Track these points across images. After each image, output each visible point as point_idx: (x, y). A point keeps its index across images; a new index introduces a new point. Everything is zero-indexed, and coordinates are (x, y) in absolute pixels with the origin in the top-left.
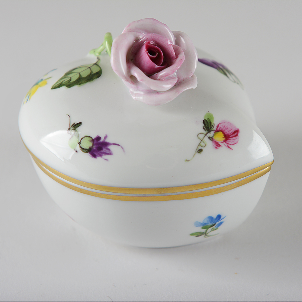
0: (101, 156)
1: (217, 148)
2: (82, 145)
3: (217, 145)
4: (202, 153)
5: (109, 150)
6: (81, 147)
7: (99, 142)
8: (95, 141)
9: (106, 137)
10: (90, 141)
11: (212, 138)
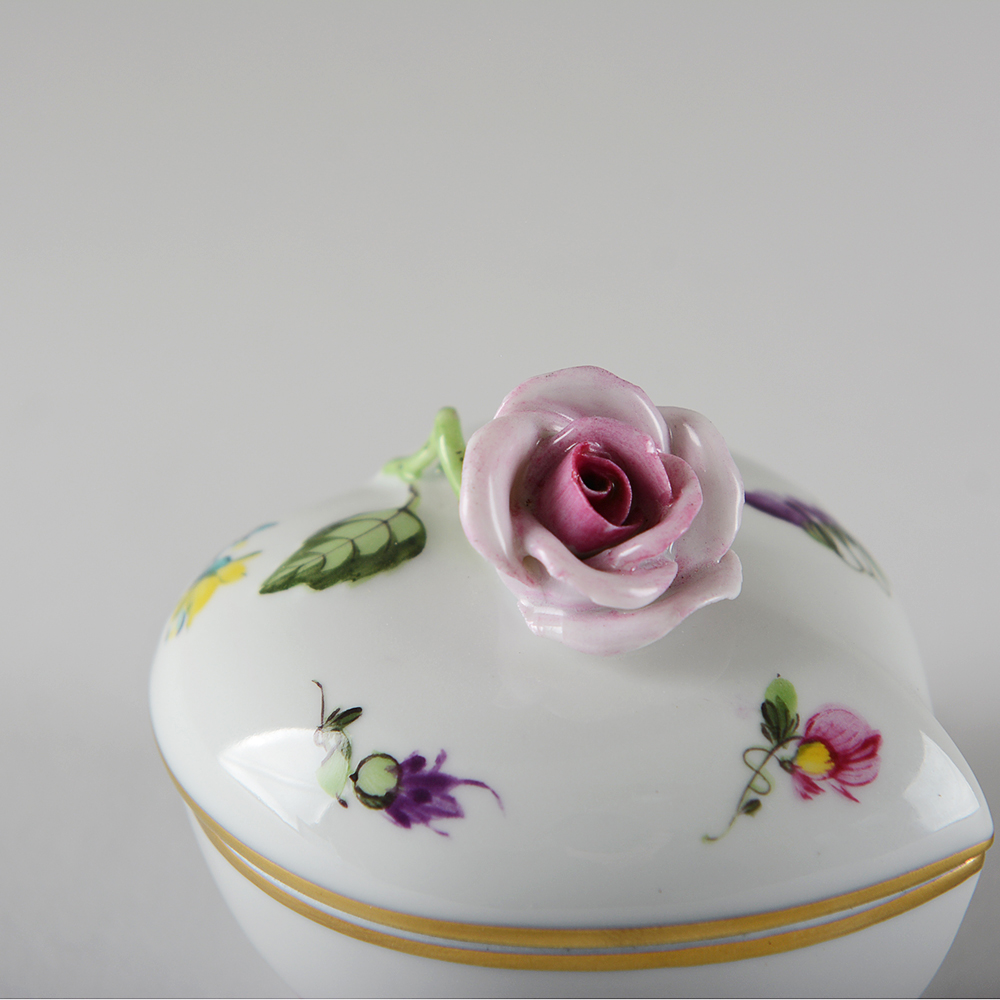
0: (424, 820)
1: (810, 798)
2: (362, 783)
3: (809, 787)
4: (759, 814)
5: (452, 800)
6: (358, 790)
7: (419, 773)
8: (407, 771)
9: (441, 759)
10: (390, 770)
11: (790, 762)
